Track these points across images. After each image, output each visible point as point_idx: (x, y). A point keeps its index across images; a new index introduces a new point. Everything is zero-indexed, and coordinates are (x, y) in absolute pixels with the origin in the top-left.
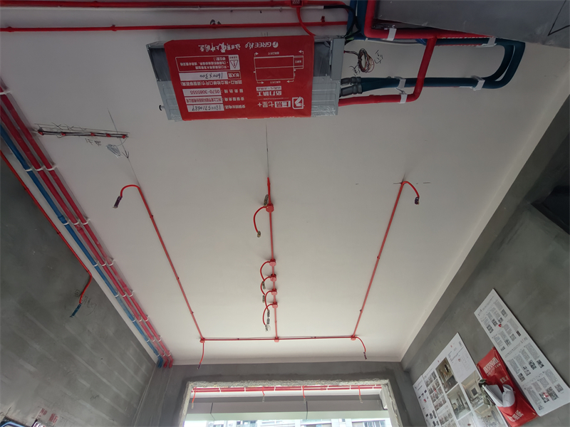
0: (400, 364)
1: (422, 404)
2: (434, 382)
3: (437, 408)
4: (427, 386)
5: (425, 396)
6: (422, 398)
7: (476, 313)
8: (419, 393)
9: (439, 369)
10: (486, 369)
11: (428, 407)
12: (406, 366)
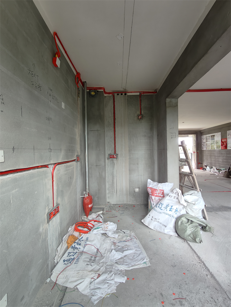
0: (200, 131)
1: (202, 140)
2: (208, 137)
3: (206, 142)
4: (206, 137)
5: (204, 139)
6: (203, 139)
7: (227, 131)
8: (202, 138)
9: (211, 136)
10: (223, 140)
11: (205, 141)
12: (202, 132)
